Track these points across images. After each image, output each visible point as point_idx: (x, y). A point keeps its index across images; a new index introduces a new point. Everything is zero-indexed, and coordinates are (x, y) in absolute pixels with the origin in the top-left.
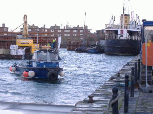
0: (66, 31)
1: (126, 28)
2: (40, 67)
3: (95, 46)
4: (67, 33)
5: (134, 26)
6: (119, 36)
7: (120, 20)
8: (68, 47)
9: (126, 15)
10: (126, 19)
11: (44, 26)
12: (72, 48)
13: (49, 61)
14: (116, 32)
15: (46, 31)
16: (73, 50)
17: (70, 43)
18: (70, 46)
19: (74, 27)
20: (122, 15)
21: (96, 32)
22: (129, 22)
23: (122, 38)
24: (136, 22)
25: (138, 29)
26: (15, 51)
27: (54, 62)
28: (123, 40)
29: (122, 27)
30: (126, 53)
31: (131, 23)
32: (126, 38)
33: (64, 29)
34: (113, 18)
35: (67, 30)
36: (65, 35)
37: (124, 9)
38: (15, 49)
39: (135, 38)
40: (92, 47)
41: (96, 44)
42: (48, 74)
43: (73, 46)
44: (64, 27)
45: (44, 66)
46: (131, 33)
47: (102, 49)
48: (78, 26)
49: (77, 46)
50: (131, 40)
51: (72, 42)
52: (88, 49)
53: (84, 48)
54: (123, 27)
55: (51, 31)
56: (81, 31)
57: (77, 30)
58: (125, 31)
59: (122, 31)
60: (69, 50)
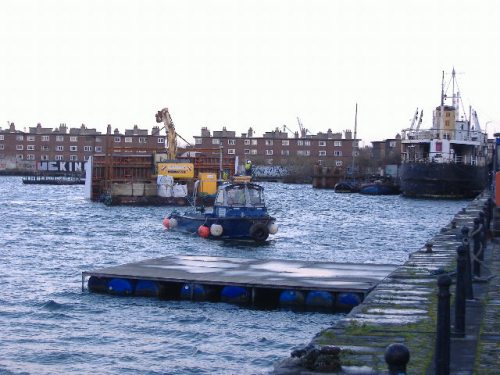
0: (301, 143)
1: (449, 139)
2: (233, 217)
3: (378, 177)
4: (304, 148)
5: (464, 134)
6: (431, 155)
7: (434, 119)
8: (315, 181)
9: (447, 108)
10: (447, 119)
11: (251, 130)
12: (324, 183)
13: (248, 205)
14: (426, 147)
15: (255, 143)
16: (328, 187)
17: (320, 170)
18: (320, 178)
19: (320, 134)
20: (438, 109)
21: (371, 145)
22: (454, 125)
23: (439, 160)
24: (469, 123)
25: (474, 139)
26: (169, 188)
27: (259, 208)
28: (441, 165)
29: (438, 135)
30: (449, 193)
31: (458, 127)
32: (448, 162)
33: (296, 139)
34: (419, 116)
35: (304, 140)
36: (300, 152)
37: (444, 96)
38: (169, 183)
39: (467, 159)
40: (373, 181)
41: (382, 174)
42: (252, 230)
43: (327, 178)
44: (297, 134)
45: (243, 215)
46: (459, 149)
47: (395, 184)
48: (330, 131)
49: (336, 179)
50: (460, 164)
51: (324, 171)
52: (363, 185)
53: (354, 184)
54: (441, 136)
55: (267, 143)
56: (337, 144)
57: (327, 140)
58: (446, 144)
59: (439, 146)
60: (318, 187)
